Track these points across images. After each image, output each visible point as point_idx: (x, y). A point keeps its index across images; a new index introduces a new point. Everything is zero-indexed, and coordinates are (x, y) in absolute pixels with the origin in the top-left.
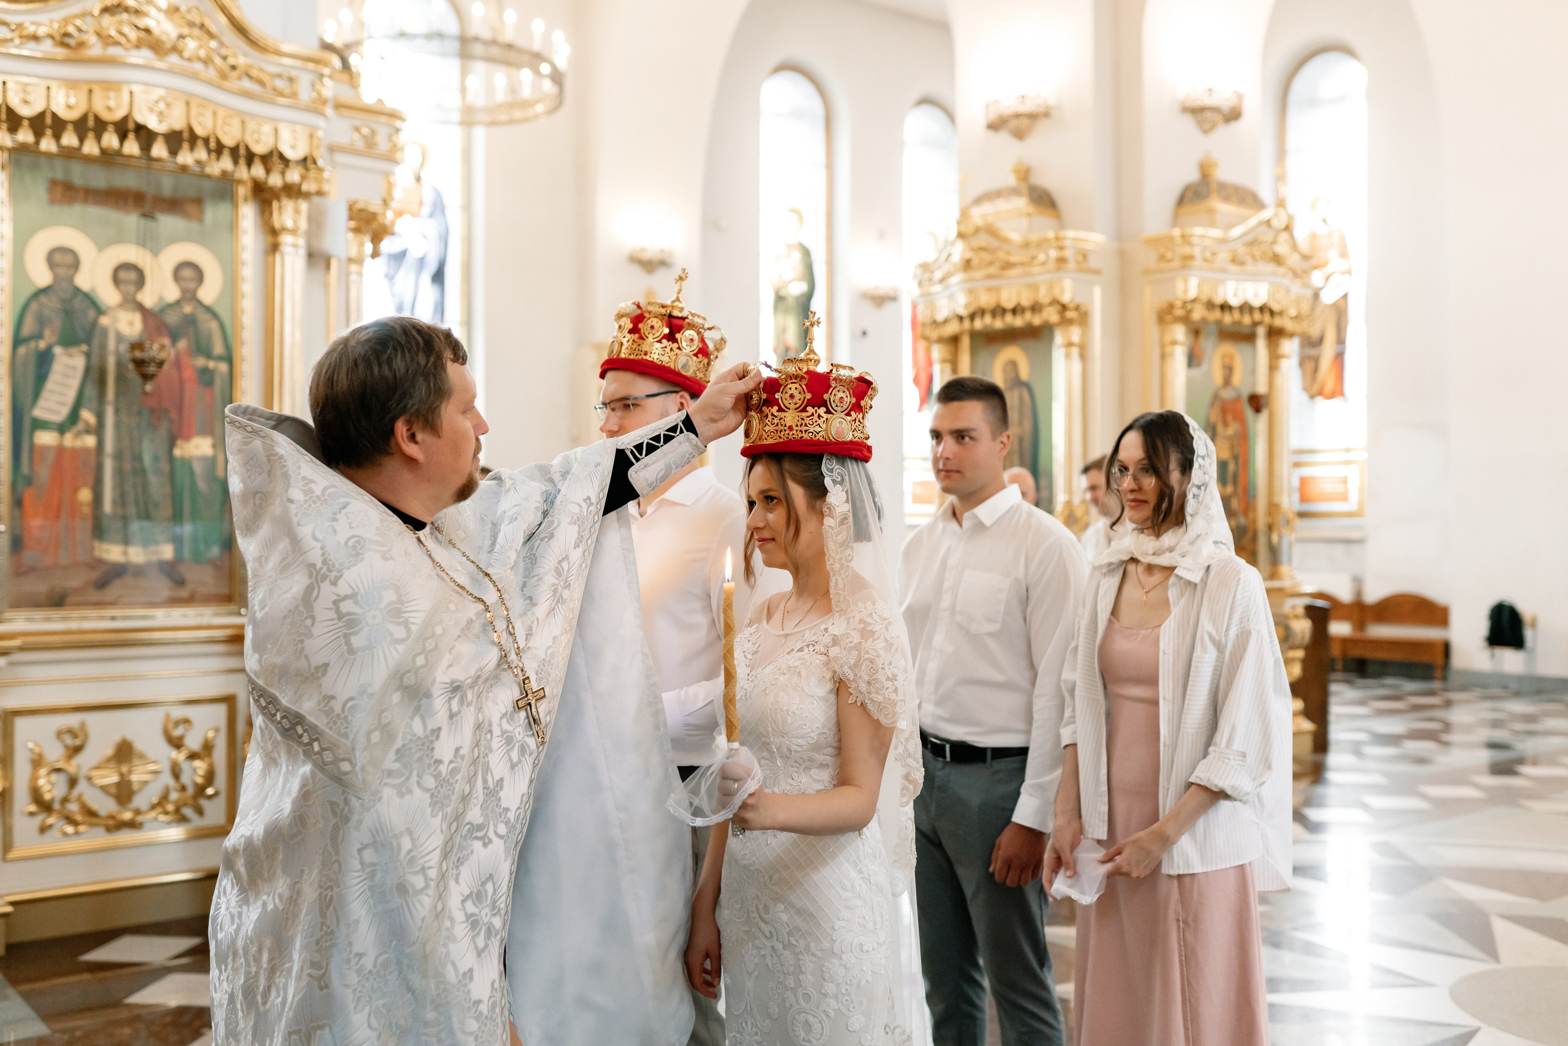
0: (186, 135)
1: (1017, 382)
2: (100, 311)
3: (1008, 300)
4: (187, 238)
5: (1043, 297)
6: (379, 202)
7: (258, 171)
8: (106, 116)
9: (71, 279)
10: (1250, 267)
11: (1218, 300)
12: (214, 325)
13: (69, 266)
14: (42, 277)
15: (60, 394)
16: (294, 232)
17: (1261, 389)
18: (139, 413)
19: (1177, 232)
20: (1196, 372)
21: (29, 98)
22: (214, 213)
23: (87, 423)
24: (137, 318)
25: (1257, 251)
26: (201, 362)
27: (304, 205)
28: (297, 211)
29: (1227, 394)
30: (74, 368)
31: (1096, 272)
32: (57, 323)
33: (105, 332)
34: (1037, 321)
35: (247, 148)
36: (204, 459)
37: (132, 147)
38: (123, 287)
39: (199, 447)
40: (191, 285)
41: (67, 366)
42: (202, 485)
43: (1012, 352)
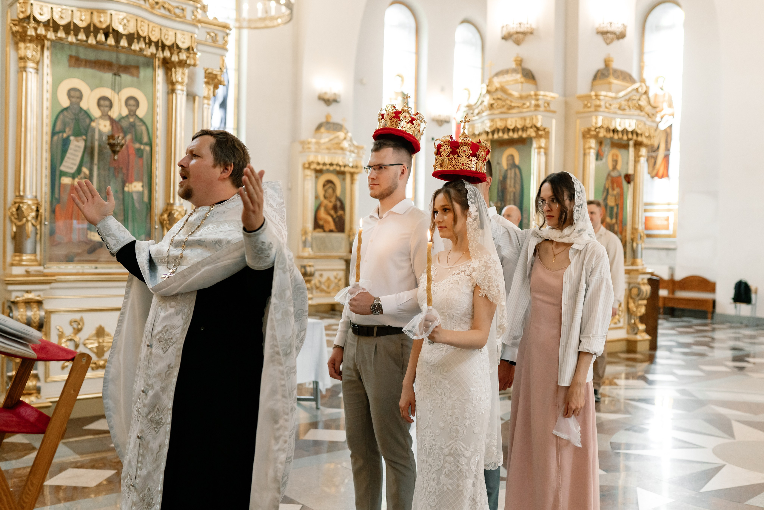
0: (136, 36)
1: (513, 165)
2: (92, 120)
3: (511, 124)
4: (132, 86)
5: (528, 123)
6: (219, 70)
7: (167, 54)
8: (98, 25)
9: (78, 104)
10: (627, 112)
11: (612, 128)
12: (143, 128)
13: (78, 98)
14: (65, 103)
15: (73, 159)
16: (182, 83)
17: (631, 172)
18: (109, 169)
19: (593, 93)
20: (599, 162)
21: (63, 16)
22: (144, 73)
23: (85, 173)
24: (108, 123)
25: (631, 104)
26: (137, 145)
27: (186, 71)
28: (183, 74)
29: (614, 174)
30: (79, 147)
31: (554, 112)
32: (72, 125)
33: (94, 130)
34: (524, 135)
35: (162, 42)
36: (138, 192)
37: (111, 41)
38: (102, 108)
39: (136, 187)
40: (134, 108)
41: (76, 146)
42: (137, 205)
43: (511, 151)
